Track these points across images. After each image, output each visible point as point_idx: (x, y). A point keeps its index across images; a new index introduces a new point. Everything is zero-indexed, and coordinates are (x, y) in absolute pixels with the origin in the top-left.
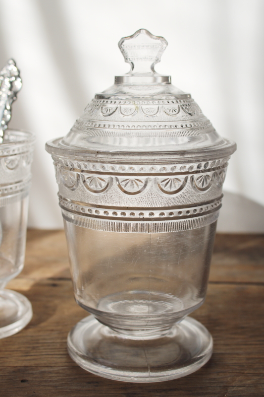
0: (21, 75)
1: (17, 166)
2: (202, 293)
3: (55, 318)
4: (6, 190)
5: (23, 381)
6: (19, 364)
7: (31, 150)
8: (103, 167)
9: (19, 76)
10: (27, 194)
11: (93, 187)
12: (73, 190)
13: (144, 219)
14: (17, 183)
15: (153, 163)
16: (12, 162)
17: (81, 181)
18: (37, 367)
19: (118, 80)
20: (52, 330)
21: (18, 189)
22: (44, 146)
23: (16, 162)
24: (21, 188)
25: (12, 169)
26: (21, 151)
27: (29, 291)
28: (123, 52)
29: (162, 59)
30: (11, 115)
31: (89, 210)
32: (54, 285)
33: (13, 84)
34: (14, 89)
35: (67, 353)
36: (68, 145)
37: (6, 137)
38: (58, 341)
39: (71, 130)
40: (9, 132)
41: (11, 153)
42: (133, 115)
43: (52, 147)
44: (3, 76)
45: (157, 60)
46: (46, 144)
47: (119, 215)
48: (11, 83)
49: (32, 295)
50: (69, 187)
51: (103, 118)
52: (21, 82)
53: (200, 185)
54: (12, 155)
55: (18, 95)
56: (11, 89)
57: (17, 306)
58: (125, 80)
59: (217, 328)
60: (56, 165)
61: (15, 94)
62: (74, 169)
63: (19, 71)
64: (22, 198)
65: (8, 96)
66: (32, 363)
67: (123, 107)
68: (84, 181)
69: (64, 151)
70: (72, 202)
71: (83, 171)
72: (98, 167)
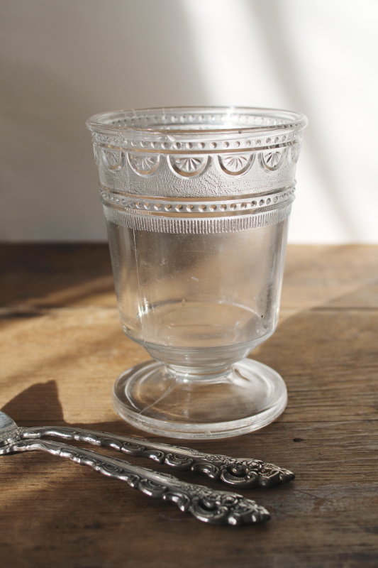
5: (296, 440)
18: (305, 422)
38: (316, 388)
54: (272, 147)
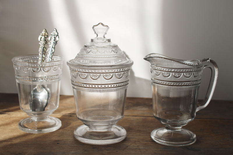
0: (59, 35)
1: (57, 69)
2: (122, 114)
3: (70, 126)
4: (53, 78)
6: (56, 139)
7: (62, 63)
8: (88, 71)
9: (58, 35)
10: (60, 80)
11: (82, 77)
12: (76, 78)
13: (99, 88)
14: (56, 75)
15: (102, 69)
16: (55, 68)
17: (78, 75)
18: (63, 140)
19: (92, 40)
20: (69, 130)
21: (57, 78)
22: (66, 63)
23: (57, 68)
24: (58, 77)
25: (55, 71)
26: (58, 64)
27: (61, 118)
28: (94, 30)
29: (107, 33)
30: (55, 50)
31: (81, 85)
32: (71, 116)
33: (56, 38)
34: (55, 40)
35: (74, 136)
36: (74, 63)
37: (53, 58)
38: (71, 133)
39: (76, 57)
40: (54, 57)
41: (55, 65)
42: (95, 53)
43: (69, 63)
44: (52, 35)
45: (106, 34)
46: (67, 62)
47: (91, 87)
48: (55, 38)
49: (62, 119)
50: (74, 77)
51: (86, 54)
52: (59, 38)
53: (118, 77)
54: (55, 66)
55: (57, 42)
56: (54, 40)
57: (56, 121)
58: (94, 41)
59: (131, 130)
60: (70, 69)
61: (56, 42)
62: (76, 71)
63: (58, 33)
64: (58, 81)
65: (54, 43)
66: (61, 139)
67: (93, 50)
68: (79, 75)
69: (73, 65)
70: (76, 82)
71: (79, 72)
72: (84, 71)
